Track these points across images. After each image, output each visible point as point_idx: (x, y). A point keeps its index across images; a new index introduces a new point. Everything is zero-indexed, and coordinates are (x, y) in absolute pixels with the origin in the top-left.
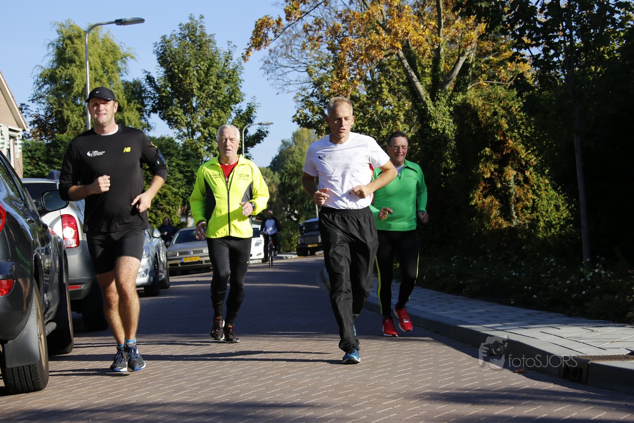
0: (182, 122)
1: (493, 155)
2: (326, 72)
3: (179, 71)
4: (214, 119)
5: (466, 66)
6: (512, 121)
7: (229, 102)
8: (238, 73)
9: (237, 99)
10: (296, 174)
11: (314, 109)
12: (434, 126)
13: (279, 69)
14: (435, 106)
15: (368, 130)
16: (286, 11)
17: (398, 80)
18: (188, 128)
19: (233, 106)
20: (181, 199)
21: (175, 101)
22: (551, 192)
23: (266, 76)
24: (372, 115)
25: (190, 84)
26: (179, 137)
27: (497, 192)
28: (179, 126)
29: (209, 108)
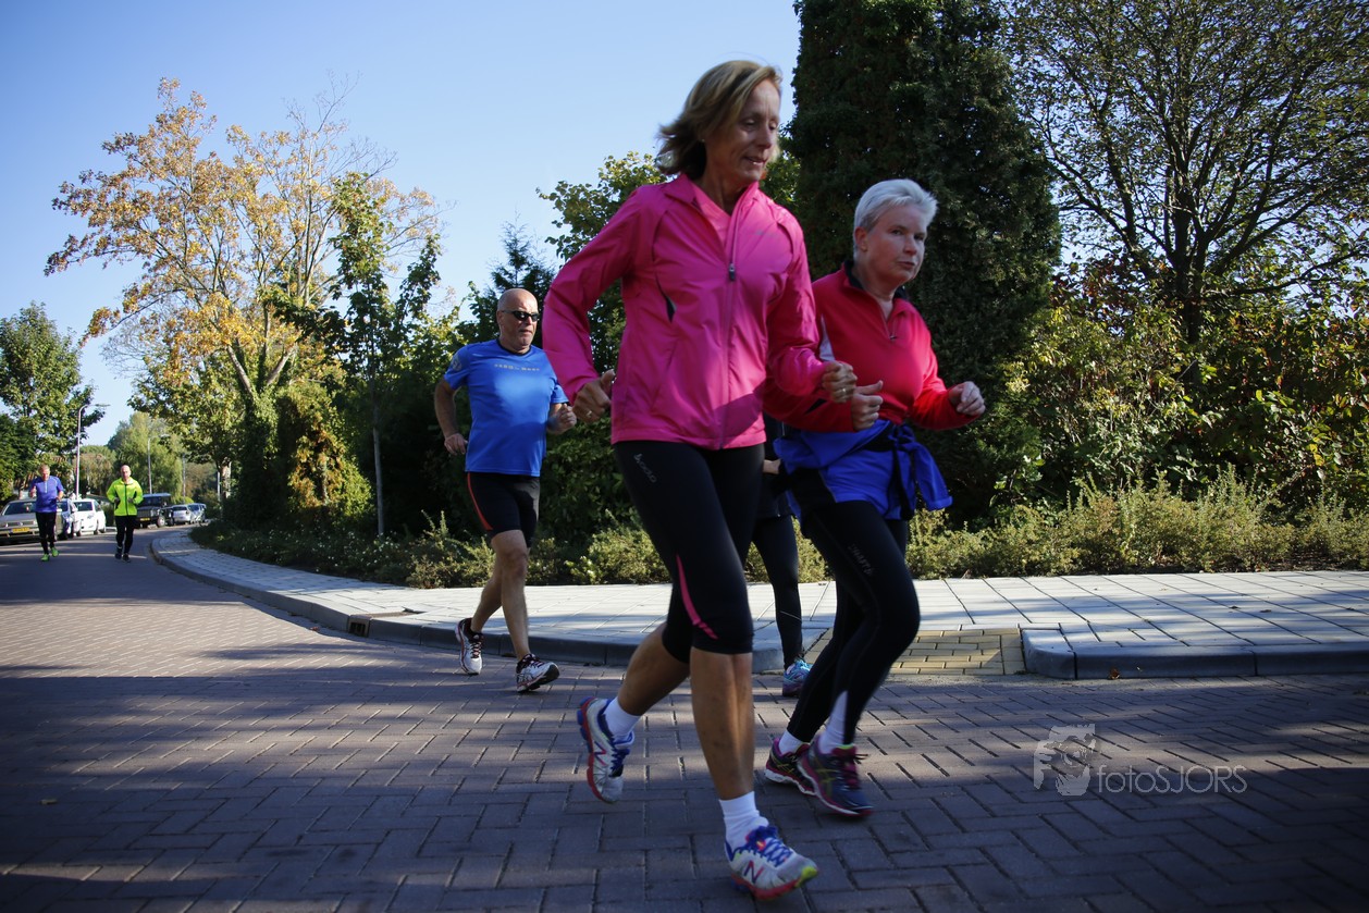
0: (19, 401)
1: (309, 443)
2: (161, 361)
3: (18, 352)
4: (52, 399)
5: (288, 365)
6: (326, 417)
7: (67, 383)
8: (77, 357)
9: (75, 381)
10: (132, 453)
11: (148, 394)
12: (258, 415)
13: (118, 356)
14: (260, 397)
15: (199, 416)
16: (124, 304)
18: (24, 406)
19: (70, 387)
20: (14, 473)
21: (12, 380)
22: (358, 476)
24: (203, 403)
25: (30, 365)
26: (14, 414)
27: (312, 475)
28: (15, 404)
29: (47, 388)
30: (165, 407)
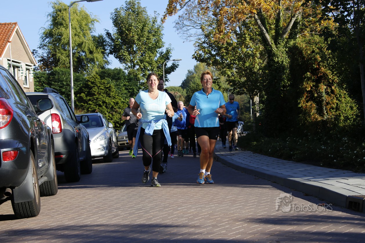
0: (128, 60)
1: (312, 77)
2: (212, 28)
3: (126, 29)
4: (147, 58)
5: (296, 23)
6: (324, 57)
7: (155, 47)
8: (161, 30)
9: (160, 45)
11: (205, 50)
12: (276, 60)
13: (185, 27)
14: (277, 48)
15: (238, 63)
17: (255, 33)
18: (131, 63)
19: (158, 50)
21: (124, 47)
22: (348, 98)
23: (177, 32)
24: (240, 54)
25: (133, 36)
26: (126, 69)
27: (315, 99)
28: (126, 62)
29: (144, 51)
30: (215, 58)
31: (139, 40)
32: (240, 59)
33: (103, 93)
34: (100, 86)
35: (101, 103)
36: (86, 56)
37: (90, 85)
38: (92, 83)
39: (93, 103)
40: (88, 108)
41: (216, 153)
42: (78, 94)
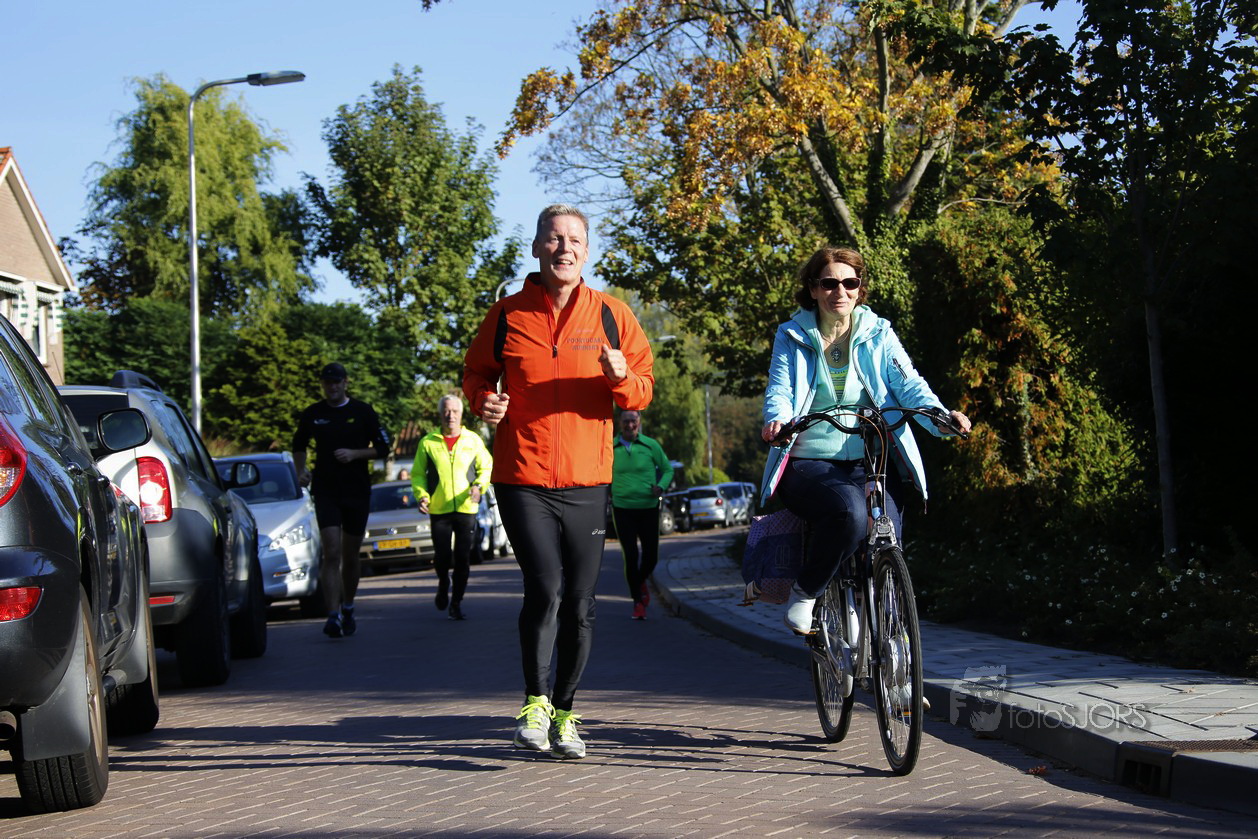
0: (378, 275)
1: (986, 344)
2: (661, 177)
3: (373, 174)
4: (443, 270)
5: (934, 168)
6: (1024, 277)
7: (470, 235)
8: (489, 179)
9: (486, 229)
11: (635, 250)
13: (568, 172)
14: (873, 246)
15: (743, 292)
16: (582, 59)
17: (801, 194)
18: (389, 286)
19: (477, 244)
21: (365, 233)
22: (1102, 416)
23: (544, 186)
24: (750, 263)
25: (396, 200)
26: (371, 304)
27: (995, 416)
28: (372, 283)
29: (432, 247)
30: (669, 276)
31: (415, 211)
32: (749, 278)
33: (297, 385)
34: (284, 362)
35: (287, 416)
36: (237, 260)
37: (251, 358)
38: (261, 350)
39: (263, 416)
40: (246, 433)
41: (673, 590)
42: (211, 387)
